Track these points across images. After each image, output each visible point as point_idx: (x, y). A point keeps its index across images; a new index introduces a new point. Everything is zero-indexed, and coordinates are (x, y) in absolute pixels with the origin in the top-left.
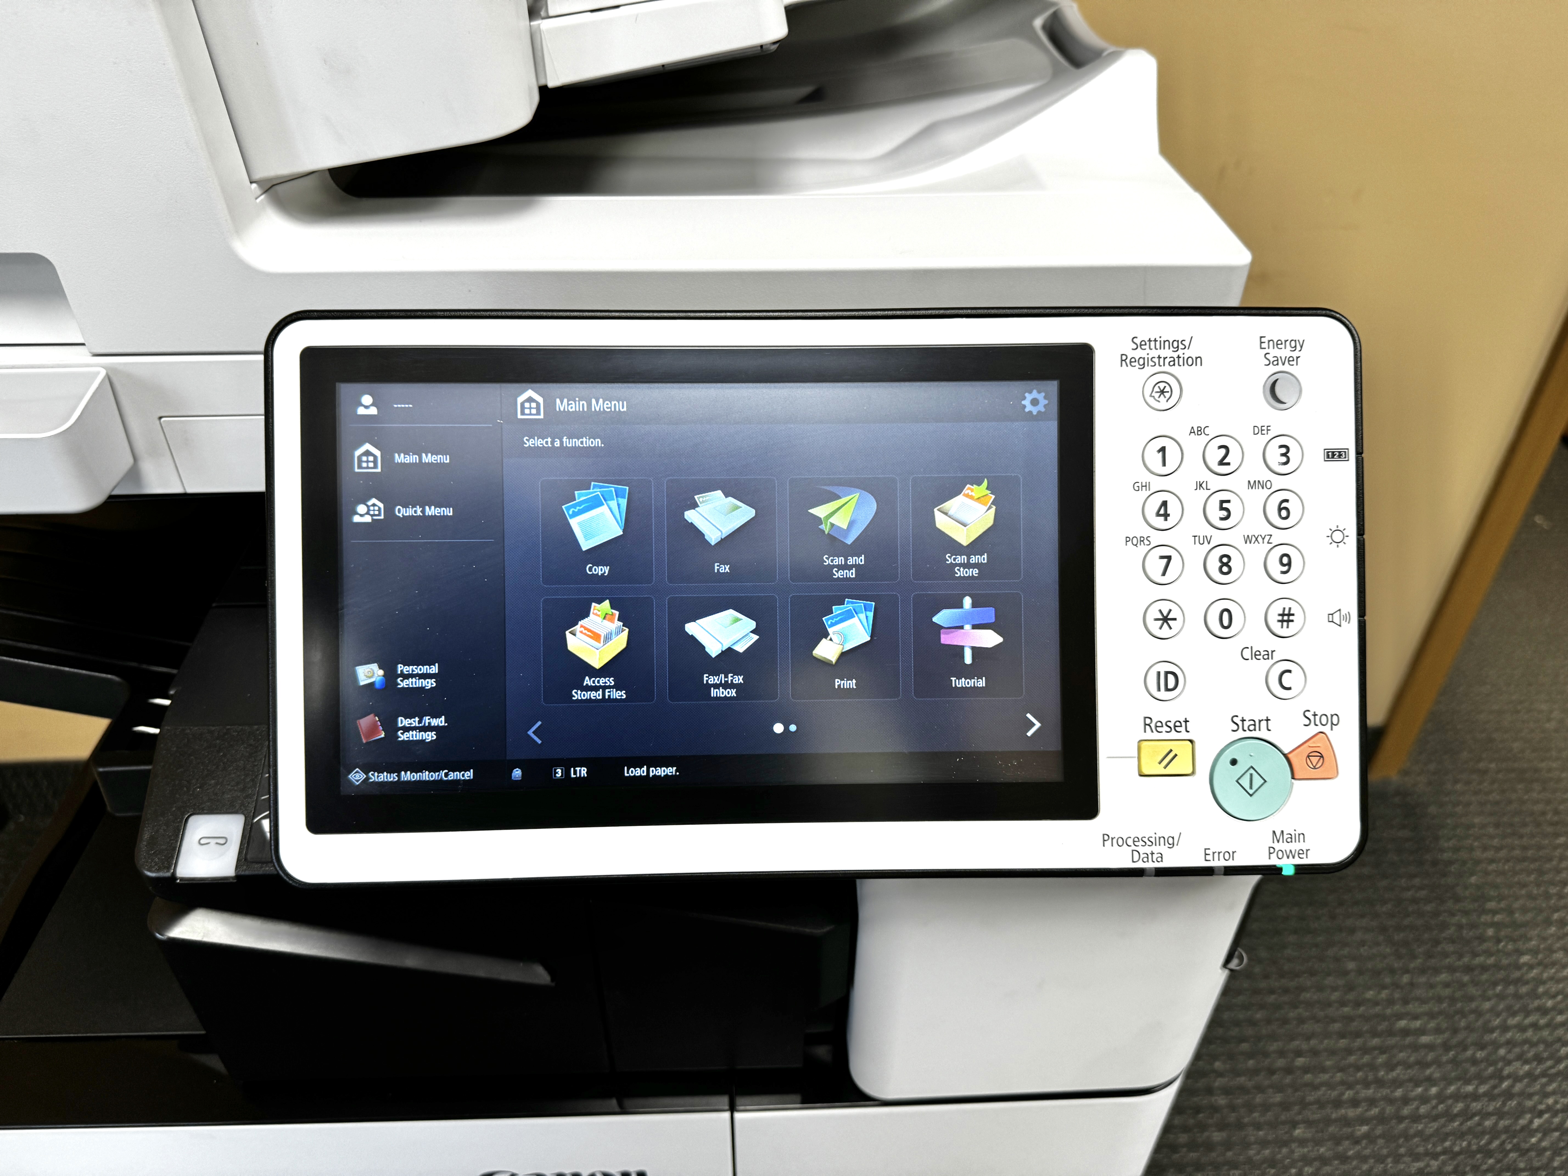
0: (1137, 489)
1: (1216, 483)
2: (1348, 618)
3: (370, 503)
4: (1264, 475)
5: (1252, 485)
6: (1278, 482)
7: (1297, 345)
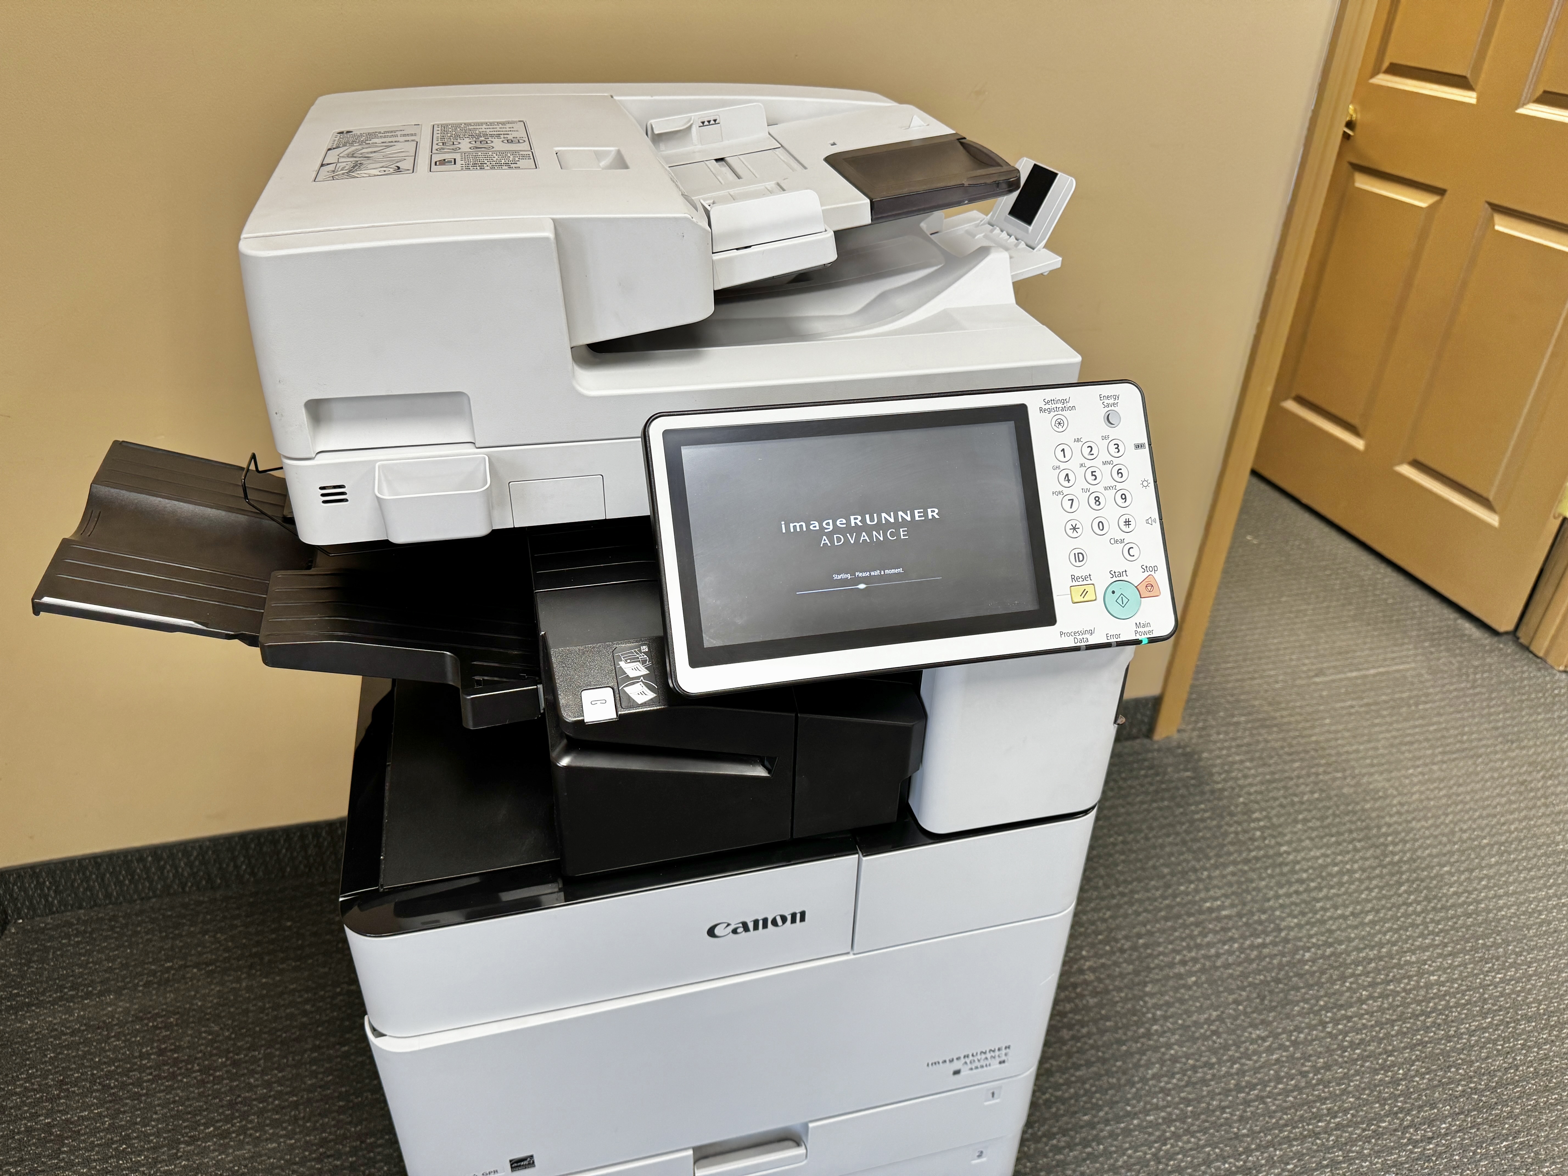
0: (1054, 469)
1: (1088, 464)
2: (1155, 521)
4: (1110, 458)
5: (1104, 463)
6: (1116, 461)
7: (1116, 397)
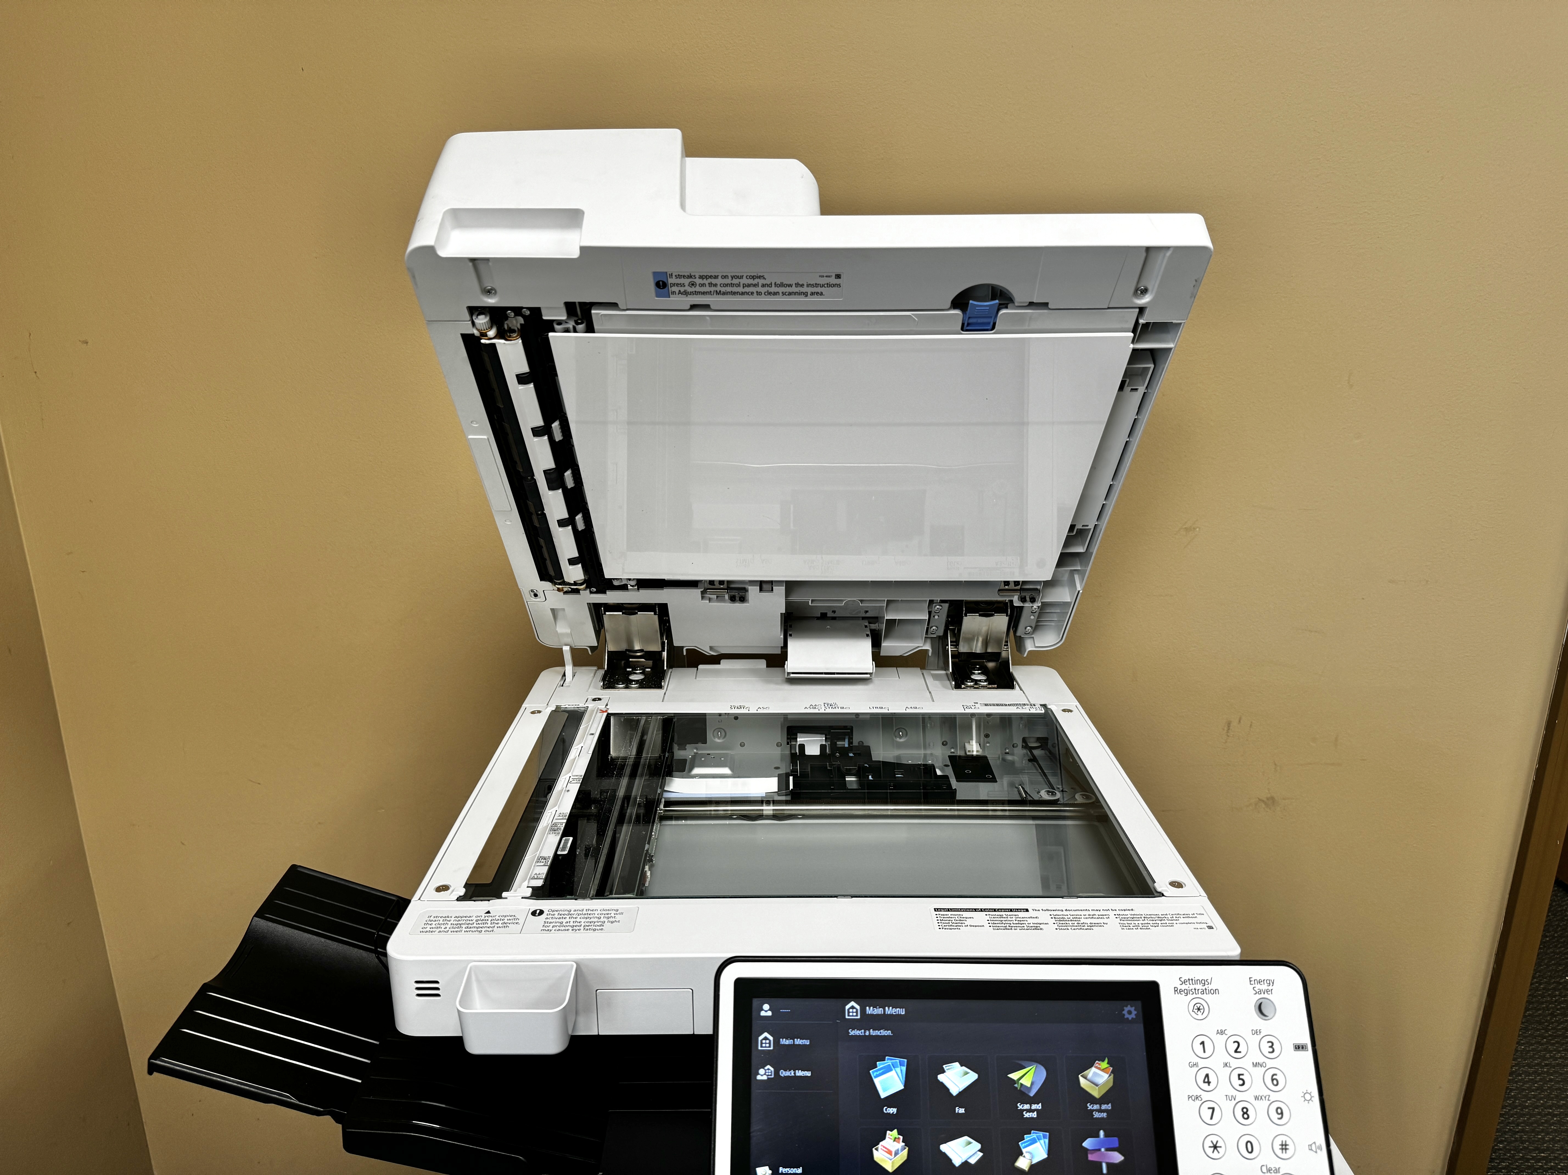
0: (1191, 1066)
1: (1234, 1063)
3: (766, 1068)
4: (1261, 1059)
5: (1255, 1065)
6: (1270, 1063)
7: (1271, 982)
